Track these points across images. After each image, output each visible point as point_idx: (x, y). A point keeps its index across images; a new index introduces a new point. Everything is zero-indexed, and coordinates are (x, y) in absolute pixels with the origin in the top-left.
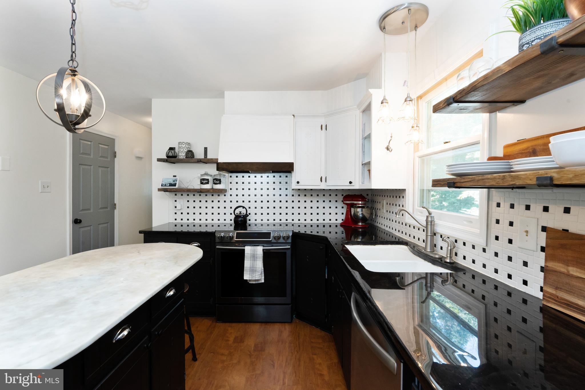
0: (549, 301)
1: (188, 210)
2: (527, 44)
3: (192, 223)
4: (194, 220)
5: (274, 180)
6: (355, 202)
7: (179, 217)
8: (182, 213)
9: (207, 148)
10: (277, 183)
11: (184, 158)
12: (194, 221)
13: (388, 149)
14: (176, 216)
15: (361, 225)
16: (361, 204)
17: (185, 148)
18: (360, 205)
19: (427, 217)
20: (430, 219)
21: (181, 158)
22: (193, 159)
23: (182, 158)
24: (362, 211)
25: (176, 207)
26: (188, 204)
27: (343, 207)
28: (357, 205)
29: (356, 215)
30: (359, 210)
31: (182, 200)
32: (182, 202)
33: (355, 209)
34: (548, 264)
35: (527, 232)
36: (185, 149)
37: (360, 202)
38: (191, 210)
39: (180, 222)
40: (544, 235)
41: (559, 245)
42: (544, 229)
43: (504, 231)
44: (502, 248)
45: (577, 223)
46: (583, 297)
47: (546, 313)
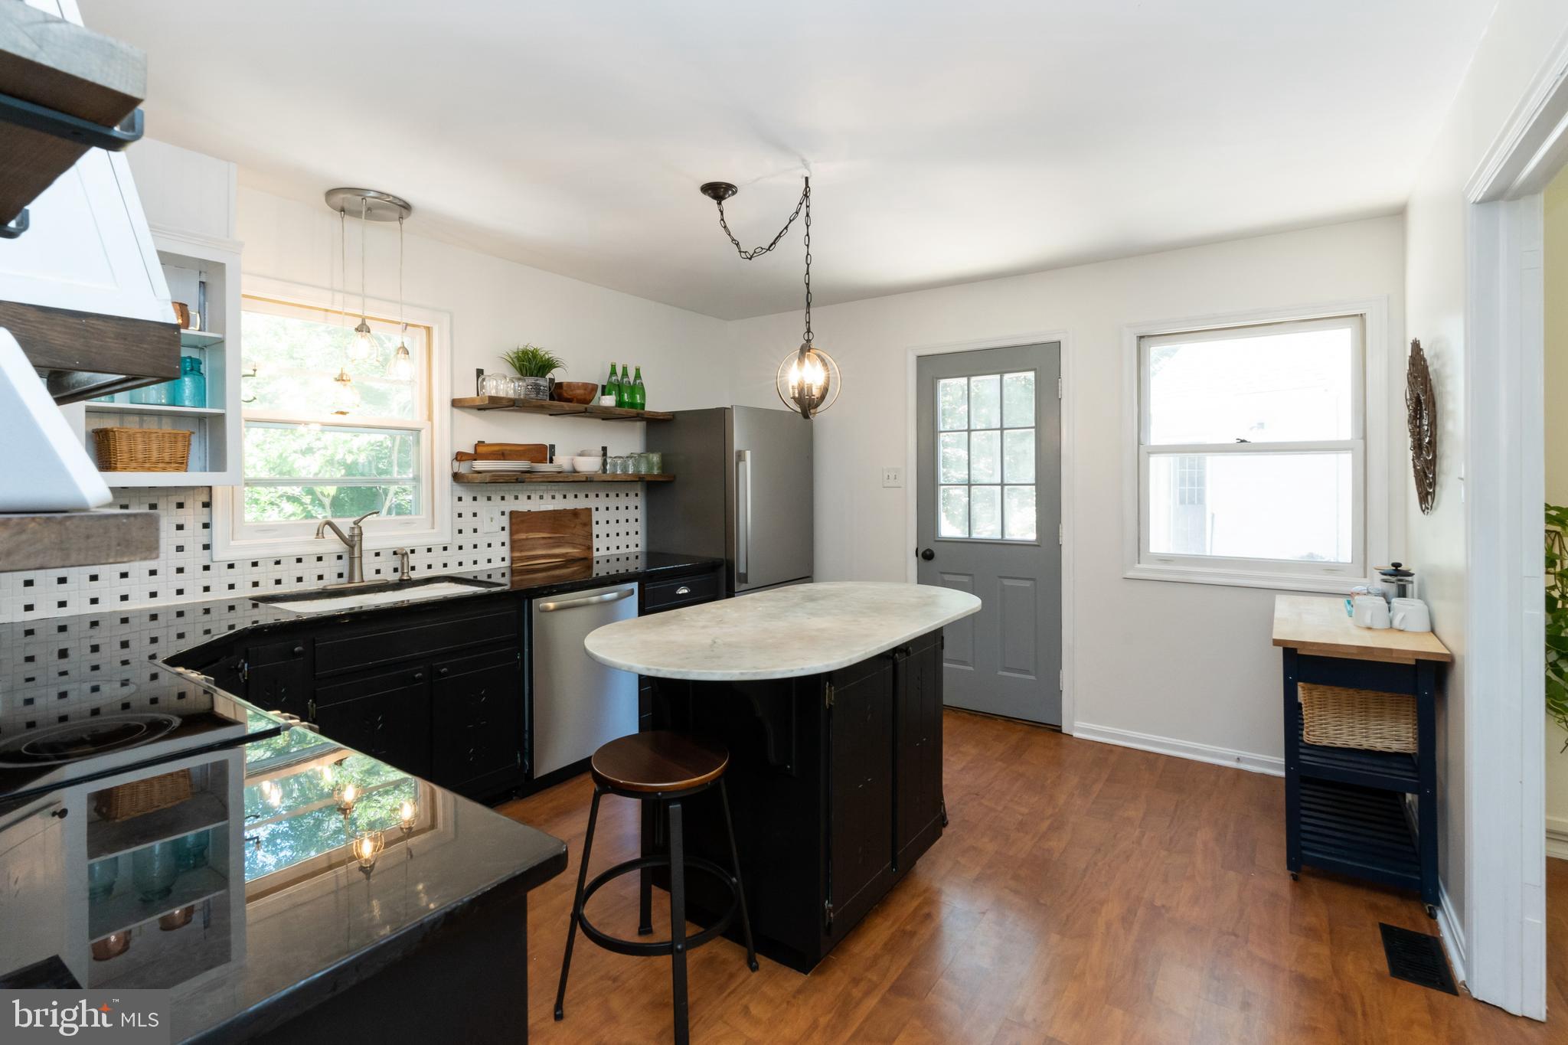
0: (512, 563)
19: (353, 529)
20: (357, 531)
34: (516, 537)
35: (490, 519)
40: (506, 518)
41: (519, 521)
42: (503, 513)
43: (467, 523)
44: (467, 539)
45: (523, 505)
46: (534, 549)
47: (513, 572)
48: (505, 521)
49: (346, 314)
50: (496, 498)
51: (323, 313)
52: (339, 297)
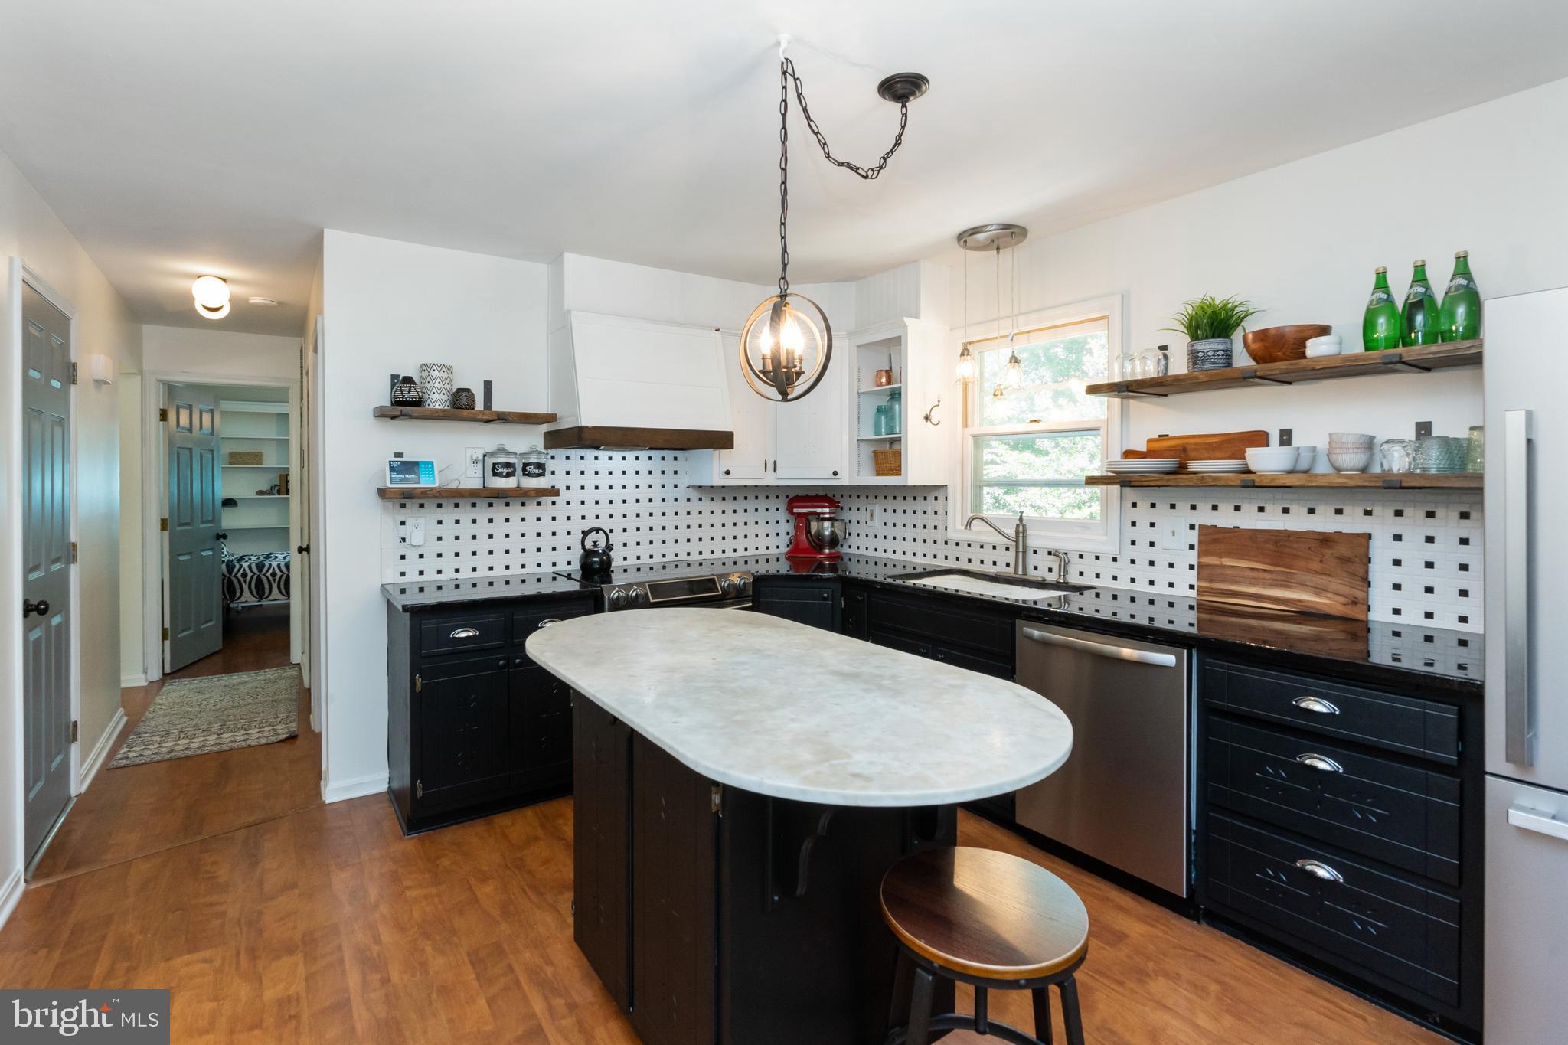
0: (1203, 595)
1: (439, 547)
2: (1203, 352)
3: (451, 580)
4: (457, 571)
5: (650, 465)
6: (819, 510)
7: (412, 566)
8: (421, 556)
9: (491, 382)
10: (657, 473)
11: (446, 407)
12: (457, 575)
13: (927, 418)
14: (403, 566)
15: (828, 554)
16: (829, 513)
17: (439, 380)
18: (827, 516)
19: (1018, 526)
20: (1021, 529)
21: (437, 407)
22: (472, 411)
23: (441, 407)
24: (833, 526)
25: (404, 540)
26: (439, 530)
27: (788, 521)
28: (821, 516)
29: (819, 534)
30: (827, 524)
31: (422, 521)
32: (421, 526)
33: (821, 524)
34: (1201, 560)
35: (1174, 532)
36: (437, 383)
37: (827, 510)
38: (448, 547)
39: (415, 581)
40: (1195, 532)
41: (1212, 540)
42: (1192, 527)
43: (1143, 533)
44: (1142, 553)
45: (1225, 519)
46: (1237, 582)
47: (1200, 607)
48: (1193, 537)
49: (1001, 337)
50: (1183, 507)
51: (1025, 335)
52: (1021, 319)
